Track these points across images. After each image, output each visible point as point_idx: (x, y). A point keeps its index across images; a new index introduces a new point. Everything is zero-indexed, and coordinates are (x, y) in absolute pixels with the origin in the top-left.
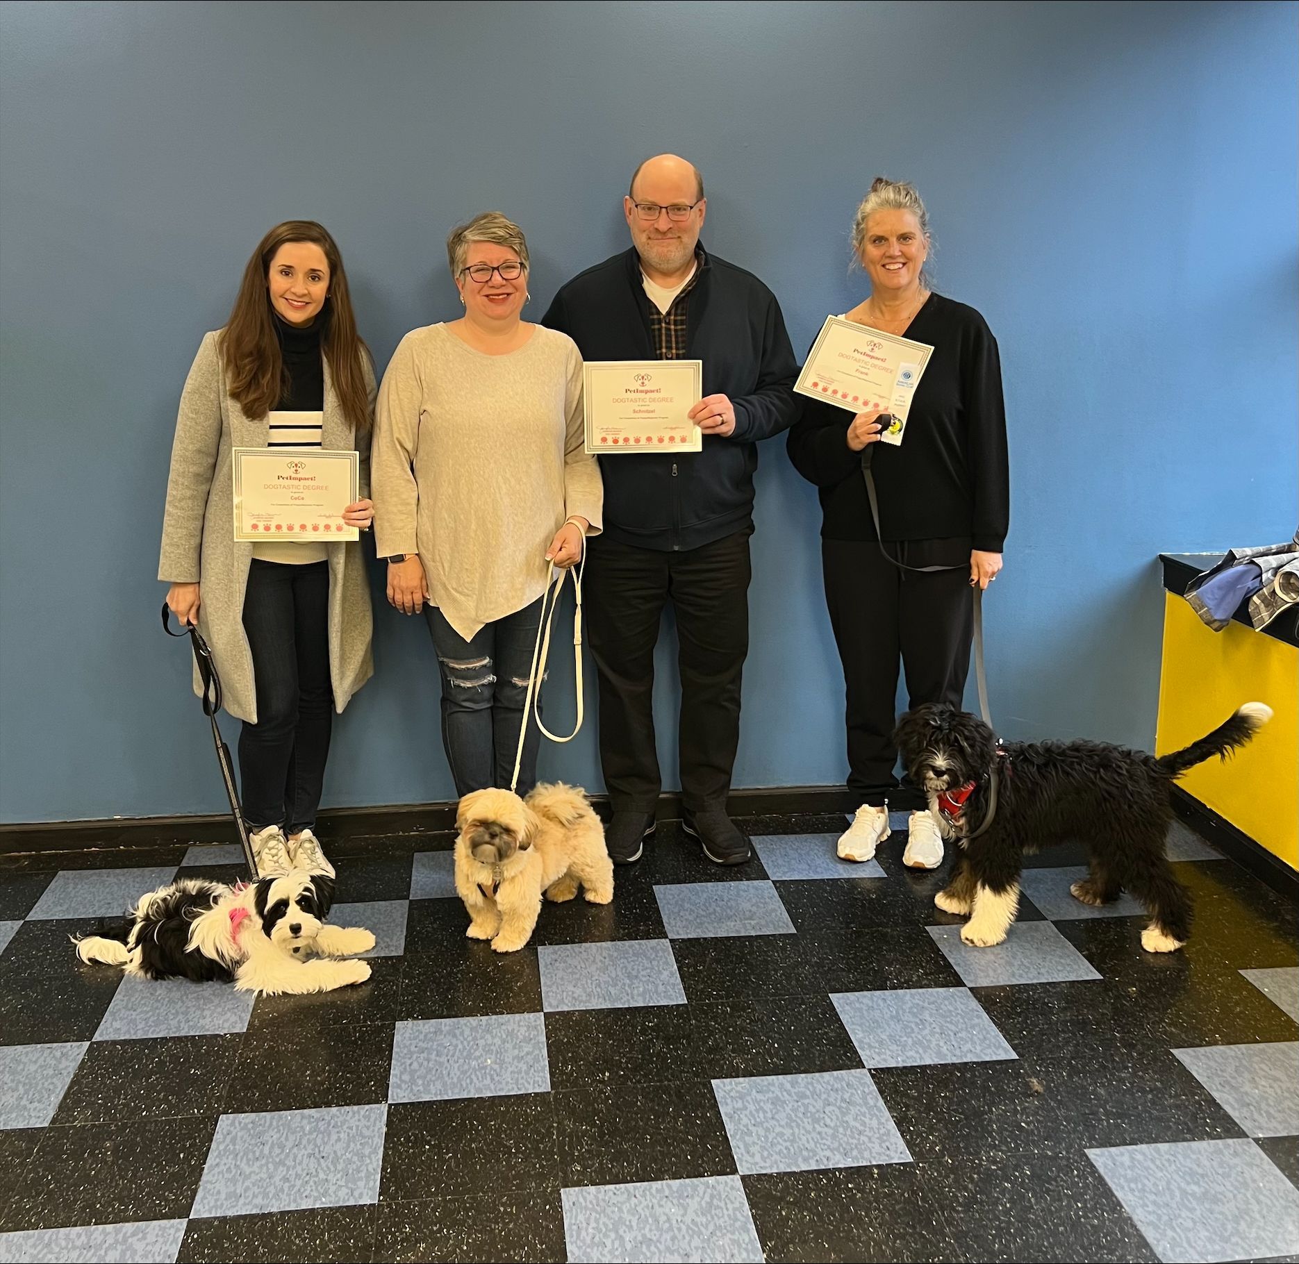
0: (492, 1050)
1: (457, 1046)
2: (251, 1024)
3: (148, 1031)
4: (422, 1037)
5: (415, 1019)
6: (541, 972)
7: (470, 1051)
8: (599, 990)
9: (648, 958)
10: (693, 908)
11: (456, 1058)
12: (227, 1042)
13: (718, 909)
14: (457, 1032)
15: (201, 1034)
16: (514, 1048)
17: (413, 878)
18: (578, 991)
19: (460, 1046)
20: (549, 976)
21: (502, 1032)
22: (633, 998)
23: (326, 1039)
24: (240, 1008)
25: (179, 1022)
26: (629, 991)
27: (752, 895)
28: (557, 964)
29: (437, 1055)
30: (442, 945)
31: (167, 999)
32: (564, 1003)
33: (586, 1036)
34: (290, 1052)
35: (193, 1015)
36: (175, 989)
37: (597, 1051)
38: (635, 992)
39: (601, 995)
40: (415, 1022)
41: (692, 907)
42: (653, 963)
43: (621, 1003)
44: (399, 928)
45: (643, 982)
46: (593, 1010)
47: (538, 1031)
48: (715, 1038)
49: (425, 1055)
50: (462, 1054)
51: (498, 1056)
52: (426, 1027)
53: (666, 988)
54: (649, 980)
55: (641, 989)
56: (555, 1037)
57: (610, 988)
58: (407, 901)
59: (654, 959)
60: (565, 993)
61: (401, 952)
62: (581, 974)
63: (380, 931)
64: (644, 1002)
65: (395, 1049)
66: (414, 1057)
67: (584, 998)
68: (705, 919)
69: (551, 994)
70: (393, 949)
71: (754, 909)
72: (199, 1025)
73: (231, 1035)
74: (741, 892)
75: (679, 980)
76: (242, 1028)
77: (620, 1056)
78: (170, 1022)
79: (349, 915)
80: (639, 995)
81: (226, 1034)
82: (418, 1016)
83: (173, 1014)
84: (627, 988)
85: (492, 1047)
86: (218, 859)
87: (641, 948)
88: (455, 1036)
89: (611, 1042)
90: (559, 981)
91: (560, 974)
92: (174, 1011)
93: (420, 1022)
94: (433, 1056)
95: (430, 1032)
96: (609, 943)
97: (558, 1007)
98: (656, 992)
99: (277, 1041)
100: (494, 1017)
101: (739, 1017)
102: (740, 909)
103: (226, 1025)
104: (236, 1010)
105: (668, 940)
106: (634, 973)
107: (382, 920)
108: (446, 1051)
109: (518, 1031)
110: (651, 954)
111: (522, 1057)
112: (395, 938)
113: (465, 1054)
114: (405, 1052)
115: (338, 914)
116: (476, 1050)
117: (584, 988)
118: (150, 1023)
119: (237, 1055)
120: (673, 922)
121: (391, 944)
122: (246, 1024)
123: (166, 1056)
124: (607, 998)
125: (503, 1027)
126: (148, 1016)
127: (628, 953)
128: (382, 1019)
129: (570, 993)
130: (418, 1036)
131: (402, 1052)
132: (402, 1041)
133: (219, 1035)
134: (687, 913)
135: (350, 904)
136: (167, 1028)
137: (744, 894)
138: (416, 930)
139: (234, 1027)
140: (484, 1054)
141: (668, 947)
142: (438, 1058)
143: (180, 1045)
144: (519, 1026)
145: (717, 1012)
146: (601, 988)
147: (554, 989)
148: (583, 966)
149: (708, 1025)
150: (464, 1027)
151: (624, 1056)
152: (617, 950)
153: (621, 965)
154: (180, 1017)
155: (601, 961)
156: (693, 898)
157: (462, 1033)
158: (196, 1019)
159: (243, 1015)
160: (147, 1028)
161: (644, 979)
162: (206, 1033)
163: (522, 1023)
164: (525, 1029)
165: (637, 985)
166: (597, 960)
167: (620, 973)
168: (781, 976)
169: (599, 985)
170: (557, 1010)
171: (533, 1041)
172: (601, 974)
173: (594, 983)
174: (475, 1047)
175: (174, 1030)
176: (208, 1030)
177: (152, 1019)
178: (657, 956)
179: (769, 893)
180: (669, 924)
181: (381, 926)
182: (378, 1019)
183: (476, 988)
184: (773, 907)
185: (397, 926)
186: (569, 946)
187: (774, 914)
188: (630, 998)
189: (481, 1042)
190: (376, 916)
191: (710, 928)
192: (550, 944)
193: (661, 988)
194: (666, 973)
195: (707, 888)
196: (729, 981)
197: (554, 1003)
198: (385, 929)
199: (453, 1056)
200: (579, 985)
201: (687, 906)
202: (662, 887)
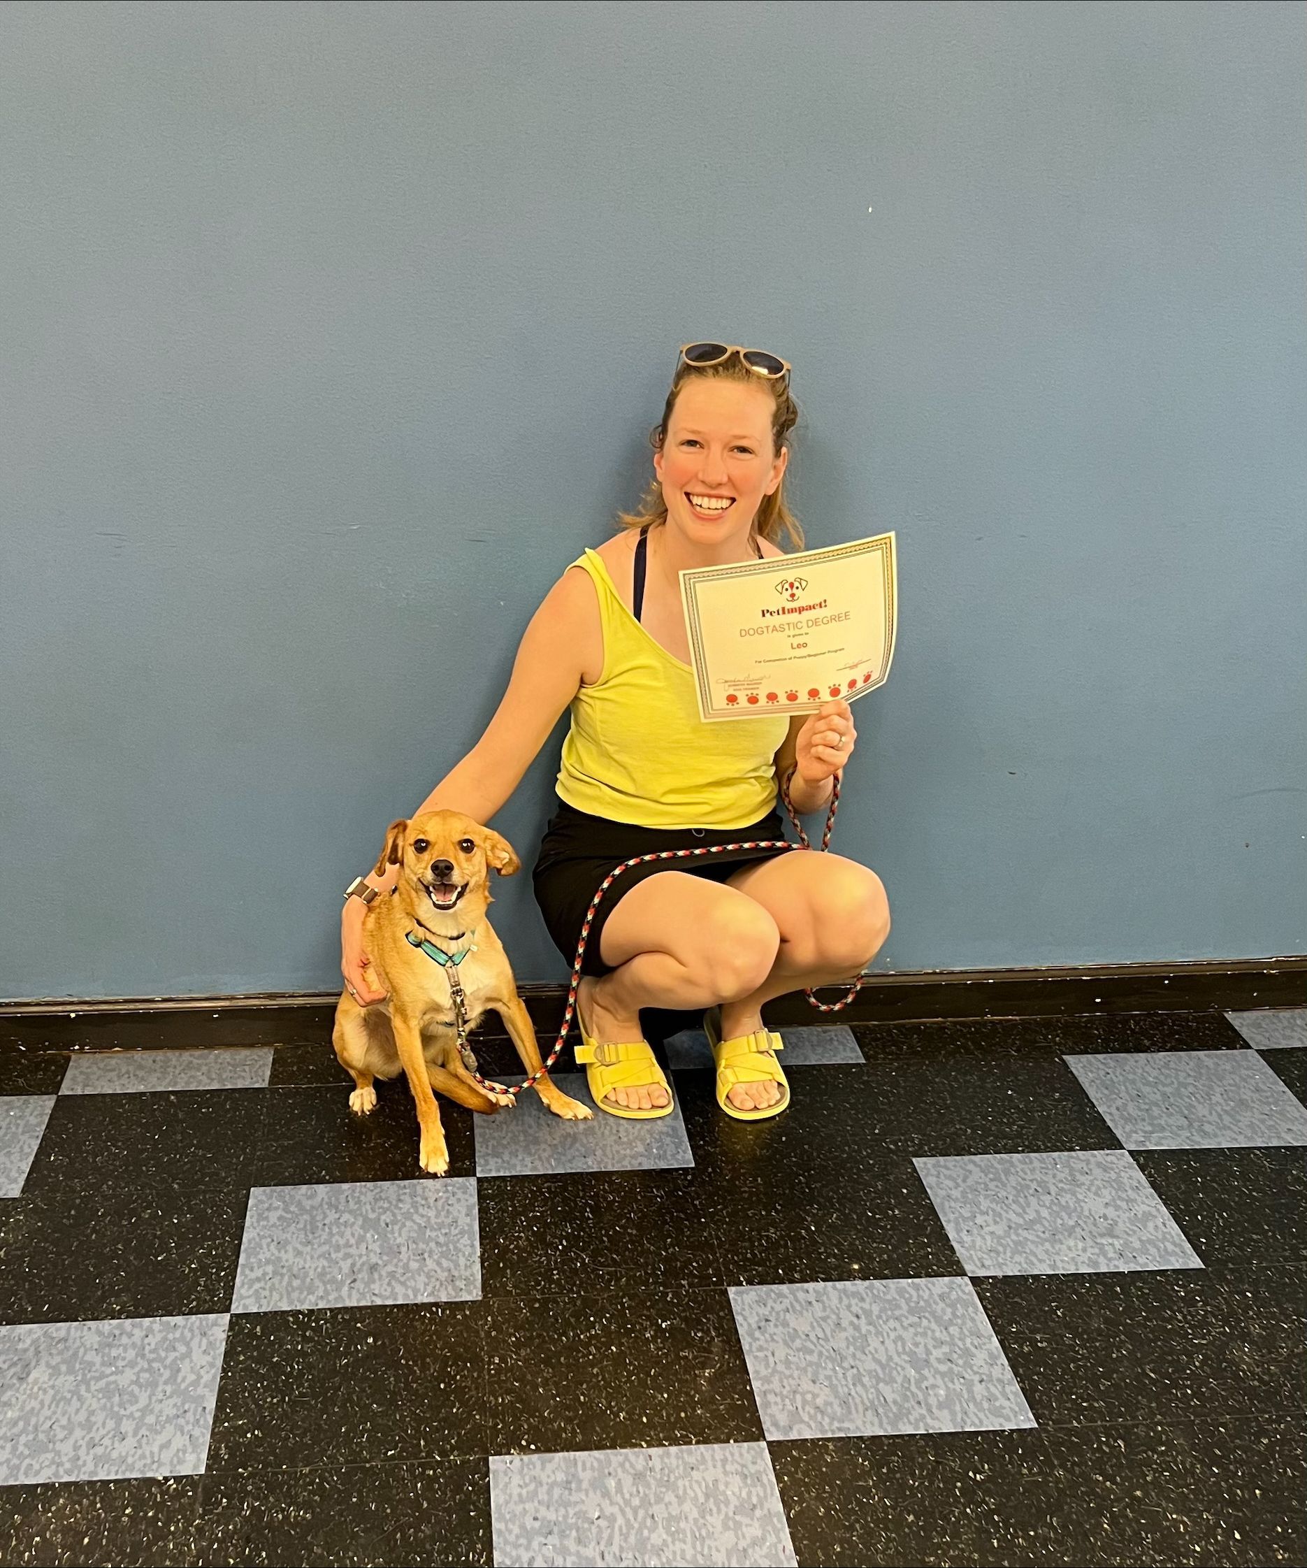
0: (684, 1531)
1: (612, 1519)
2: (213, 1456)
3: (18, 1467)
4: (542, 1494)
5: (524, 1450)
6: (745, 1347)
7: (640, 1531)
8: (859, 1388)
9: (938, 1320)
10: (998, 1209)
11: (615, 1548)
12: (172, 1498)
13: (1045, 1213)
14: (611, 1483)
15: (119, 1477)
16: (726, 1527)
17: (477, 1131)
18: (824, 1396)
19: (620, 1521)
20: (760, 1354)
21: (695, 1486)
22: (930, 1411)
23: (360, 1497)
24: (190, 1416)
25: (76, 1448)
26: (921, 1397)
27: (1098, 1183)
28: (771, 1328)
29: (579, 1541)
30: (551, 1281)
31: (51, 1392)
32: (802, 1421)
33: (859, 1502)
34: (293, 1526)
35: (102, 1432)
36: (64, 1368)
37: (889, 1539)
38: (933, 1401)
39: (866, 1401)
40: (526, 1458)
41: (993, 1206)
42: (951, 1329)
43: (910, 1423)
44: (465, 1240)
45: (943, 1375)
46: (860, 1438)
47: (763, 1485)
48: (1112, 1513)
49: (554, 1540)
50: (626, 1540)
51: (699, 1549)
52: (549, 1467)
53: (988, 1389)
54: (951, 1370)
55: (942, 1392)
56: (800, 1503)
57: (881, 1385)
58: (473, 1181)
59: (951, 1322)
60: (798, 1397)
61: (473, 1293)
62: (821, 1354)
63: (432, 1245)
64: (953, 1421)
65: (496, 1525)
66: (535, 1545)
67: (838, 1410)
68: (1025, 1234)
69: (771, 1397)
70: (461, 1284)
71: (1111, 1212)
72: (115, 1455)
73: (178, 1479)
74: (1078, 1176)
75: (1009, 1373)
76: (195, 1463)
77: (937, 1556)
78: (58, 1446)
79: (373, 1211)
80: (941, 1406)
81: (166, 1479)
82: (528, 1444)
83: (63, 1427)
84: (913, 1388)
85: (683, 1525)
86: (124, 1081)
87: (919, 1296)
88: (606, 1494)
89: (911, 1518)
90: (780, 1367)
91: (781, 1353)
92: (64, 1422)
93: (535, 1457)
94: (572, 1545)
95: (555, 1483)
96: (858, 1282)
97: (791, 1428)
98: (974, 1399)
99: (266, 1497)
100: (674, 1449)
101: (1148, 1463)
102: (1086, 1213)
103: (166, 1456)
104: (181, 1421)
105: (966, 1279)
106: (920, 1351)
107: (433, 1221)
108: (594, 1530)
109: (727, 1487)
110: (943, 1310)
111: (745, 1550)
112: (462, 1261)
113: (632, 1539)
114: (516, 1530)
115: (352, 1205)
116: (652, 1530)
117: (833, 1387)
118: (21, 1448)
119: (192, 1529)
120: (967, 1239)
121: (456, 1274)
122: (204, 1456)
123: (55, 1531)
124: (881, 1410)
125: (694, 1473)
126: (15, 1430)
127: (900, 1307)
128: (460, 1448)
129: (809, 1397)
130: (535, 1493)
131: (510, 1532)
132: (507, 1503)
133: (152, 1481)
134: (989, 1219)
135: (370, 1185)
136: (53, 1462)
137: (1082, 1179)
138: (497, 1246)
139: (180, 1462)
140: (669, 1540)
141: (970, 1294)
142: (582, 1550)
143: (80, 1504)
144: (726, 1473)
145: (1099, 1449)
146: (863, 1385)
147: (775, 1385)
148: (821, 1335)
149: (1088, 1480)
150: (619, 1470)
151: (945, 1554)
152: (876, 1299)
153: (893, 1335)
154: (78, 1433)
155: (852, 1323)
156: (992, 1185)
157: (619, 1482)
158: (106, 1442)
159: (196, 1433)
160: (15, 1461)
161: (943, 1368)
162: (128, 1475)
163: (728, 1467)
164: (737, 1480)
165: (931, 1381)
166: (845, 1323)
167: (892, 1352)
168: (1201, 1368)
169: (858, 1380)
170: (792, 1438)
171: (758, 1513)
172: (859, 1354)
173: (850, 1374)
174: (649, 1522)
175: (68, 1466)
176: (132, 1469)
177: (23, 1439)
178: (954, 1314)
179: (1131, 1178)
180: (961, 1242)
181: (433, 1234)
182: (453, 1448)
183: (629, 1380)
184: (1147, 1209)
185: (462, 1233)
186: (784, 1288)
187: (1151, 1225)
188: (924, 1412)
189: (657, 1510)
190: (421, 1210)
191: (1039, 1251)
192: (750, 1282)
193: (979, 1389)
194: (980, 1358)
195: (1012, 1165)
196: (1103, 1375)
197: (783, 1419)
198: (442, 1239)
199: (610, 1543)
200: (821, 1377)
201: (985, 1204)
202: (930, 1161)
